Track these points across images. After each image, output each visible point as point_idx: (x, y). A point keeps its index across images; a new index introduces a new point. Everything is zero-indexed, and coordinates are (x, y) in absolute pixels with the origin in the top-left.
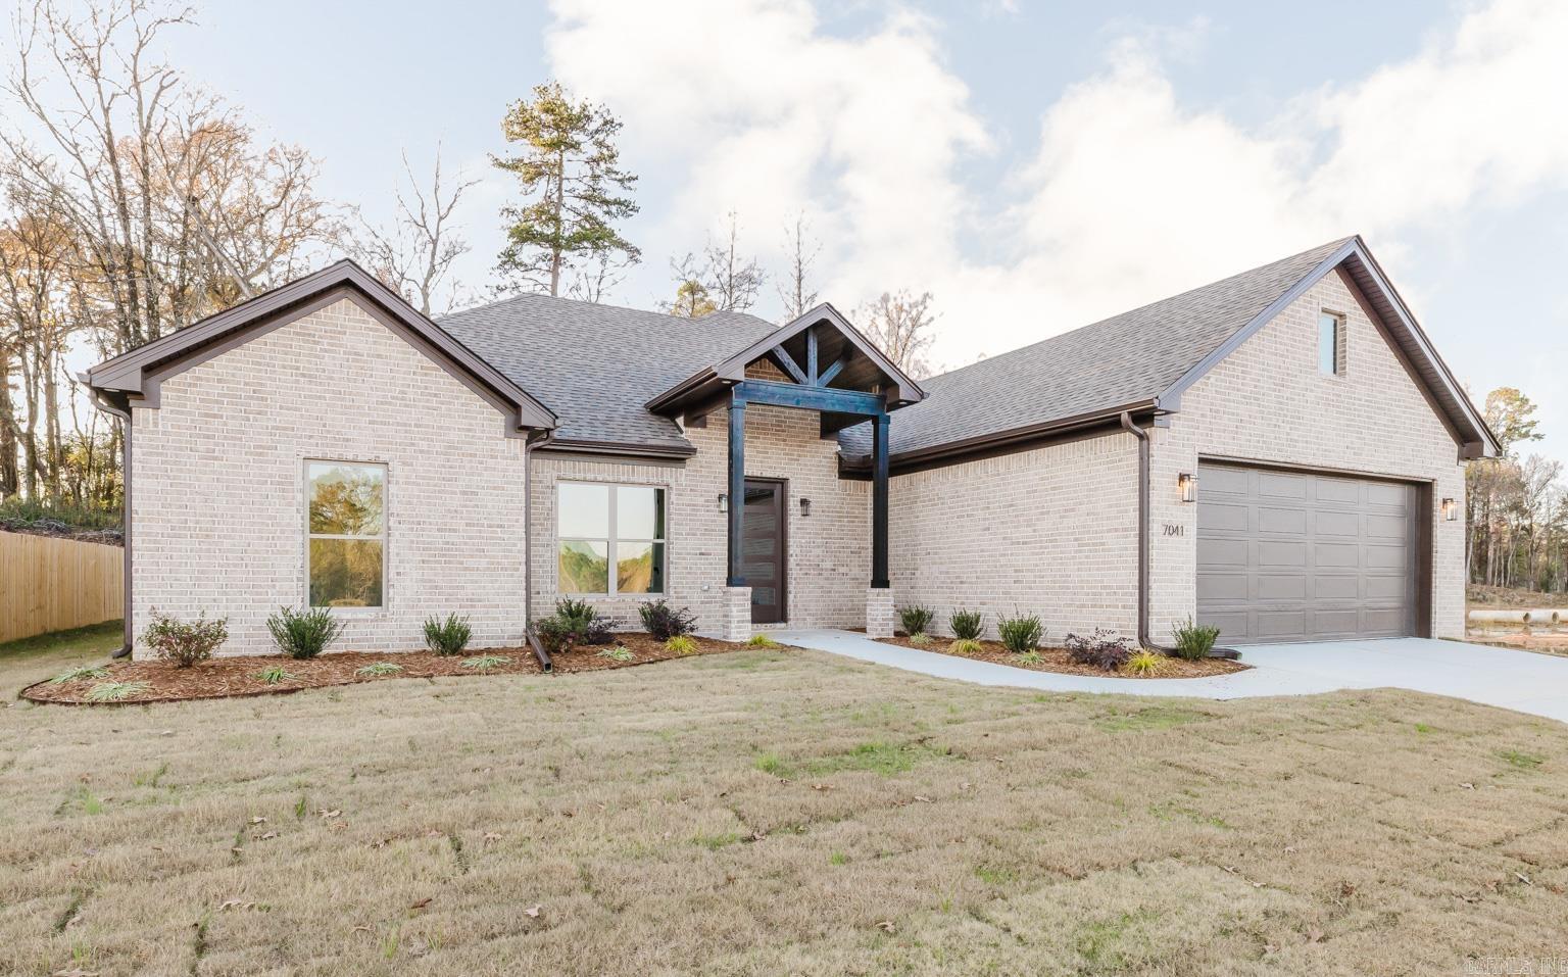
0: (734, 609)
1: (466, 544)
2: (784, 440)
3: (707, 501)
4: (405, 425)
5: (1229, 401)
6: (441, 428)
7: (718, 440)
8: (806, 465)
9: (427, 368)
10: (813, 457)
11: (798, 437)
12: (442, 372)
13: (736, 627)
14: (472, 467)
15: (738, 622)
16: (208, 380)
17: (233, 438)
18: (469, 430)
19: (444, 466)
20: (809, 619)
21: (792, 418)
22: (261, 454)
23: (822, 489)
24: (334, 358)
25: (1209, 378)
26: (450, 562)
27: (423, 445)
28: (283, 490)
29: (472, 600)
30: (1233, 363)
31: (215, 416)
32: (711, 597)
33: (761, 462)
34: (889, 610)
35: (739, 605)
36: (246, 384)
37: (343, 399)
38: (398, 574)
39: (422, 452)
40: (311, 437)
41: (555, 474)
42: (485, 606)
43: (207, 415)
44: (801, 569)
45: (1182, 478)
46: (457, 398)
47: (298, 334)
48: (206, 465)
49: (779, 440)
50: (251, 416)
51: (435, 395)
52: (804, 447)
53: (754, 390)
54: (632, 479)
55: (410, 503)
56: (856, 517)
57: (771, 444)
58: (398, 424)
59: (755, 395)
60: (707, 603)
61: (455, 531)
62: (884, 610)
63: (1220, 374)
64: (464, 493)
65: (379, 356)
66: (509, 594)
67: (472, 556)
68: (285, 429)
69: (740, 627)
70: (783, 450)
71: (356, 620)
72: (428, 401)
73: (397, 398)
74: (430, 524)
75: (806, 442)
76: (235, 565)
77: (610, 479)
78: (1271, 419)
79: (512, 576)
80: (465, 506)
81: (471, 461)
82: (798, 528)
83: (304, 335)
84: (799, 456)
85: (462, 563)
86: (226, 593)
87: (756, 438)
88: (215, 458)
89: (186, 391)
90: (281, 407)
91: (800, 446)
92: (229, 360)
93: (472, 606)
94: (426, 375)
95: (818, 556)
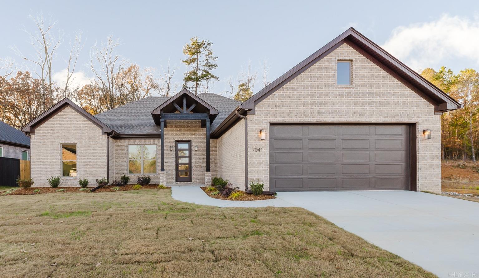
0: (161, 178)
1: (93, 161)
2: (190, 129)
3: (167, 148)
4: (80, 134)
5: (285, 102)
6: (88, 134)
7: (170, 131)
8: (196, 136)
9: (85, 120)
10: (199, 133)
11: (194, 128)
12: (88, 121)
13: (161, 183)
14: (94, 143)
15: (162, 181)
16: (43, 128)
17: (48, 140)
18: (94, 134)
19: (88, 143)
20: (198, 181)
21: (192, 122)
22: (52, 143)
23: (202, 143)
24: (66, 120)
25: (275, 95)
26: (90, 166)
27: (84, 138)
28: (57, 151)
29: (94, 175)
30: (287, 88)
31: (45, 135)
32: (168, 175)
33: (183, 136)
34: (210, 178)
35: (162, 176)
36: (50, 128)
37: (68, 129)
38: (79, 169)
39: (84, 140)
40: (62, 138)
41: (127, 143)
42: (97, 176)
43: (43, 135)
44: (195, 166)
45: (261, 131)
46: (91, 126)
47: (59, 116)
48: (43, 146)
49: (188, 129)
50: (51, 135)
51: (87, 126)
52: (196, 131)
53: (167, 116)
54: (147, 143)
55: (81, 152)
56: (213, 150)
57: (186, 131)
58: (79, 134)
59: (168, 118)
60: (167, 176)
61: (91, 158)
62: (208, 178)
63: (281, 92)
64: (93, 149)
65: (75, 119)
66: (103, 173)
67: (95, 164)
68: (57, 137)
69: (163, 183)
70: (189, 132)
71: (71, 179)
72: (85, 128)
73: (79, 128)
74: (86, 157)
75: (197, 129)
76: (48, 167)
77: (141, 143)
78: (308, 106)
79: (104, 169)
80: (93, 152)
81: (94, 142)
82: (194, 155)
83: (60, 116)
84: (195, 133)
85: (92, 166)
86: (46, 173)
87: (181, 129)
88: (44, 144)
89: (39, 131)
90: (56, 132)
91: (195, 130)
92: (47, 123)
93: (95, 176)
94: (85, 122)
95: (201, 162)
